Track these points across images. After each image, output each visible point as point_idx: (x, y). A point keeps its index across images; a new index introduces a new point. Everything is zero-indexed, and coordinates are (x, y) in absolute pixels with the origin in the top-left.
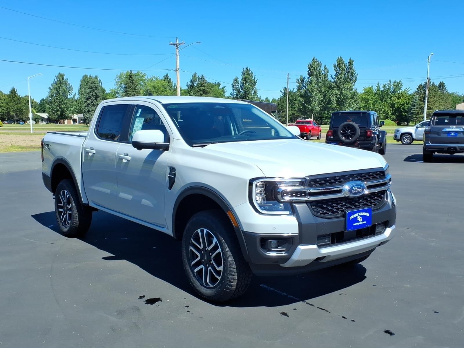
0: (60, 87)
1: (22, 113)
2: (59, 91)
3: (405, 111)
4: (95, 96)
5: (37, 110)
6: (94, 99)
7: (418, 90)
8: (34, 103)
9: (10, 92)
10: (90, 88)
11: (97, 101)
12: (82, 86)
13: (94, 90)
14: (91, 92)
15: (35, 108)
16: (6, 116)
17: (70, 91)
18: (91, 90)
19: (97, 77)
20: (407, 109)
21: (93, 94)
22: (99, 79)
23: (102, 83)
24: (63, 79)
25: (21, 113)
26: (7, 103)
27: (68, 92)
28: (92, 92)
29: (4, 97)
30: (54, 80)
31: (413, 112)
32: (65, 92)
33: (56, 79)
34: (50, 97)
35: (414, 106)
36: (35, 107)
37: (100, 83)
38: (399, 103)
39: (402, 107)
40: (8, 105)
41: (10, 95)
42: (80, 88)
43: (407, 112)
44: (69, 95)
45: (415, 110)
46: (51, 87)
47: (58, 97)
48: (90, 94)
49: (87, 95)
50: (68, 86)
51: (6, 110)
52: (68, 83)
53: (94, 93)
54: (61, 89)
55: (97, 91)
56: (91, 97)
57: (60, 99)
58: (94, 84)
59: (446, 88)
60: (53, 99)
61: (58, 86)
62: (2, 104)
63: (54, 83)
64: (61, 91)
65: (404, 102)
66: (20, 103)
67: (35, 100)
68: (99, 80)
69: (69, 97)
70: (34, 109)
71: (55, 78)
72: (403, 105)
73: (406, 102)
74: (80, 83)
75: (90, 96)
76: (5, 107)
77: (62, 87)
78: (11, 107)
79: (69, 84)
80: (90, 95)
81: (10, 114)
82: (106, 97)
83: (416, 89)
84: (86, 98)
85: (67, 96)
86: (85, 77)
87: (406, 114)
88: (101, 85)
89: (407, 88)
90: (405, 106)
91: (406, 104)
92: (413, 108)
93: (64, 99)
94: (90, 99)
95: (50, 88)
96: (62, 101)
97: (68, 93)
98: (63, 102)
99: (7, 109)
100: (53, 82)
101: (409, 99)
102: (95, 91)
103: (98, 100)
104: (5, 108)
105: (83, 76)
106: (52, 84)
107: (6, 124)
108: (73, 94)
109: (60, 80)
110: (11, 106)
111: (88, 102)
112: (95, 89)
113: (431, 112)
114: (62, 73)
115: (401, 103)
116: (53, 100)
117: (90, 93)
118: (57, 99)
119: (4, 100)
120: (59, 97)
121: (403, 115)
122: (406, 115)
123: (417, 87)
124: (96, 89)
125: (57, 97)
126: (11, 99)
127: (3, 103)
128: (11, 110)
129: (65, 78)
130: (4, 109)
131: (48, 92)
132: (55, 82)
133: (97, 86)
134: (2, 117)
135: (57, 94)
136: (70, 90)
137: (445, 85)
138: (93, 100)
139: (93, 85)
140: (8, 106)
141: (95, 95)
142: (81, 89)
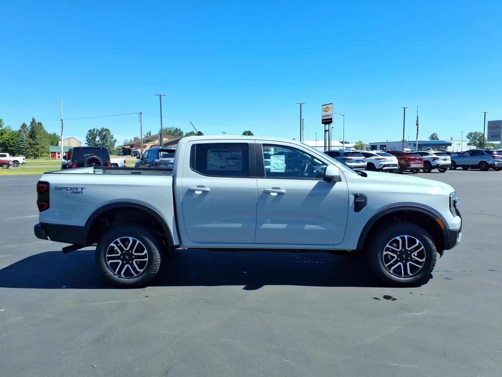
3: (11, 146)
7: (22, 128)
20: (12, 144)
31: (22, 146)
35: (22, 141)
38: (4, 139)
39: (7, 142)
43: (13, 146)
45: (23, 146)
59: (43, 127)
65: (8, 138)
72: (8, 140)
73: (11, 138)
83: (20, 127)
87: (11, 148)
89: (9, 126)
90: (10, 142)
91: (11, 139)
92: (21, 143)
101: (13, 136)
113: (39, 147)
115: (6, 139)
121: (9, 149)
122: (11, 150)
123: (21, 126)
137: (43, 125)
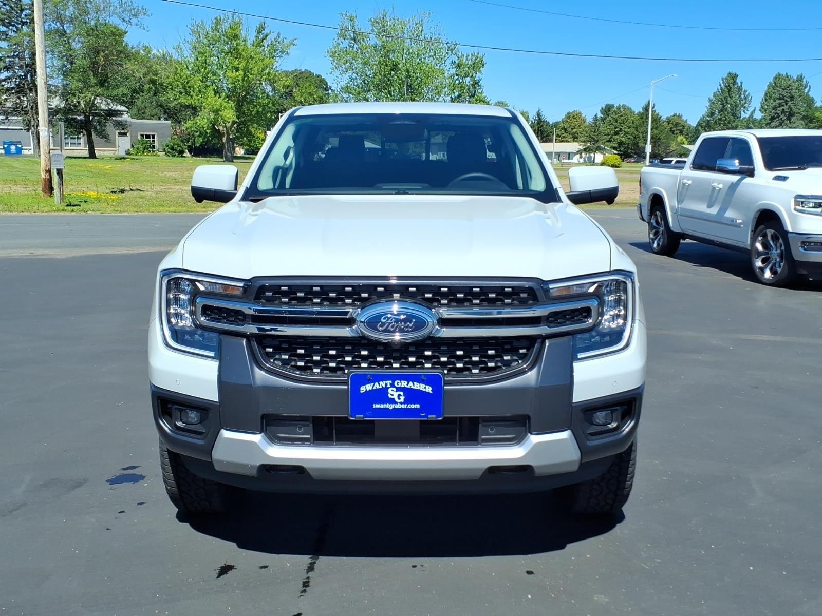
0: (729, 98)
1: (659, 145)
2: (725, 106)
4: (787, 114)
5: (689, 140)
6: (785, 118)
8: (686, 128)
9: (643, 109)
10: (780, 99)
11: (790, 122)
12: (768, 95)
13: (786, 102)
14: (780, 105)
15: (687, 136)
16: (631, 149)
17: (745, 105)
18: (781, 101)
19: (801, 77)
21: (783, 110)
22: (804, 80)
23: (810, 89)
24: (735, 83)
25: (657, 146)
26: (636, 128)
27: (742, 106)
28: (783, 106)
29: (632, 118)
30: (720, 85)
32: (736, 106)
33: (723, 83)
34: (708, 116)
36: (688, 134)
37: (806, 87)
40: (637, 131)
41: (643, 114)
42: (764, 98)
44: (742, 112)
46: (712, 97)
47: (723, 115)
48: (778, 109)
49: (773, 111)
50: (742, 96)
51: (633, 139)
52: (743, 90)
53: (786, 108)
54: (729, 102)
55: (792, 103)
56: (780, 114)
57: (726, 119)
58: (789, 90)
60: (713, 120)
61: (725, 95)
62: (629, 130)
63: (719, 92)
64: (729, 106)
66: (657, 127)
67: (689, 122)
68: (804, 82)
69: (743, 115)
70: (686, 138)
71: (722, 81)
74: (766, 88)
75: (778, 114)
76: (633, 134)
77: (731, 98)
78: (641, 135)
79: (745, 91)
80: (778, 112)
81: (638, 146)
82: (814, 114)
84: (770, 117)
85: (740, 113)
86: (778, 77)
88: (808, 91)
93: (732, 119)
94: (777, 119)
95: (710, 100)
96: (729, 123)
97: (742, 108)
98: (730, 125)
99: (635, 138)
100: (718, 89)
102: (789, 104)
103: (792, 120)
104: (631, 135)
105: (774, 76)
106: (714, 94)
107: (633, 162)
108: (751, 110)
109: (729, 85)
110: (642, 133)
111: (772, 124)
112: (788, 100)
114: (734, 72)
116: (712, 122)
117: (779, 107)
118: (720, 119)
119: (633, 122)
120: (725, 117)
124: (791, 101)
125: (721, 115)
126: (643, 120)
127: (629, 128)
128: (640, 139)
129: (738, 80)
130: (629, 139)
131: (706, 107)
132: (721, 89)
133: (793, 94)
134: (625, 151)
135: (722, 110)
136: (746, 103)
138: (784, 121)
139: (787, 92)
140: (637, 133)
141: (787, 110)
142: (766, 100)
